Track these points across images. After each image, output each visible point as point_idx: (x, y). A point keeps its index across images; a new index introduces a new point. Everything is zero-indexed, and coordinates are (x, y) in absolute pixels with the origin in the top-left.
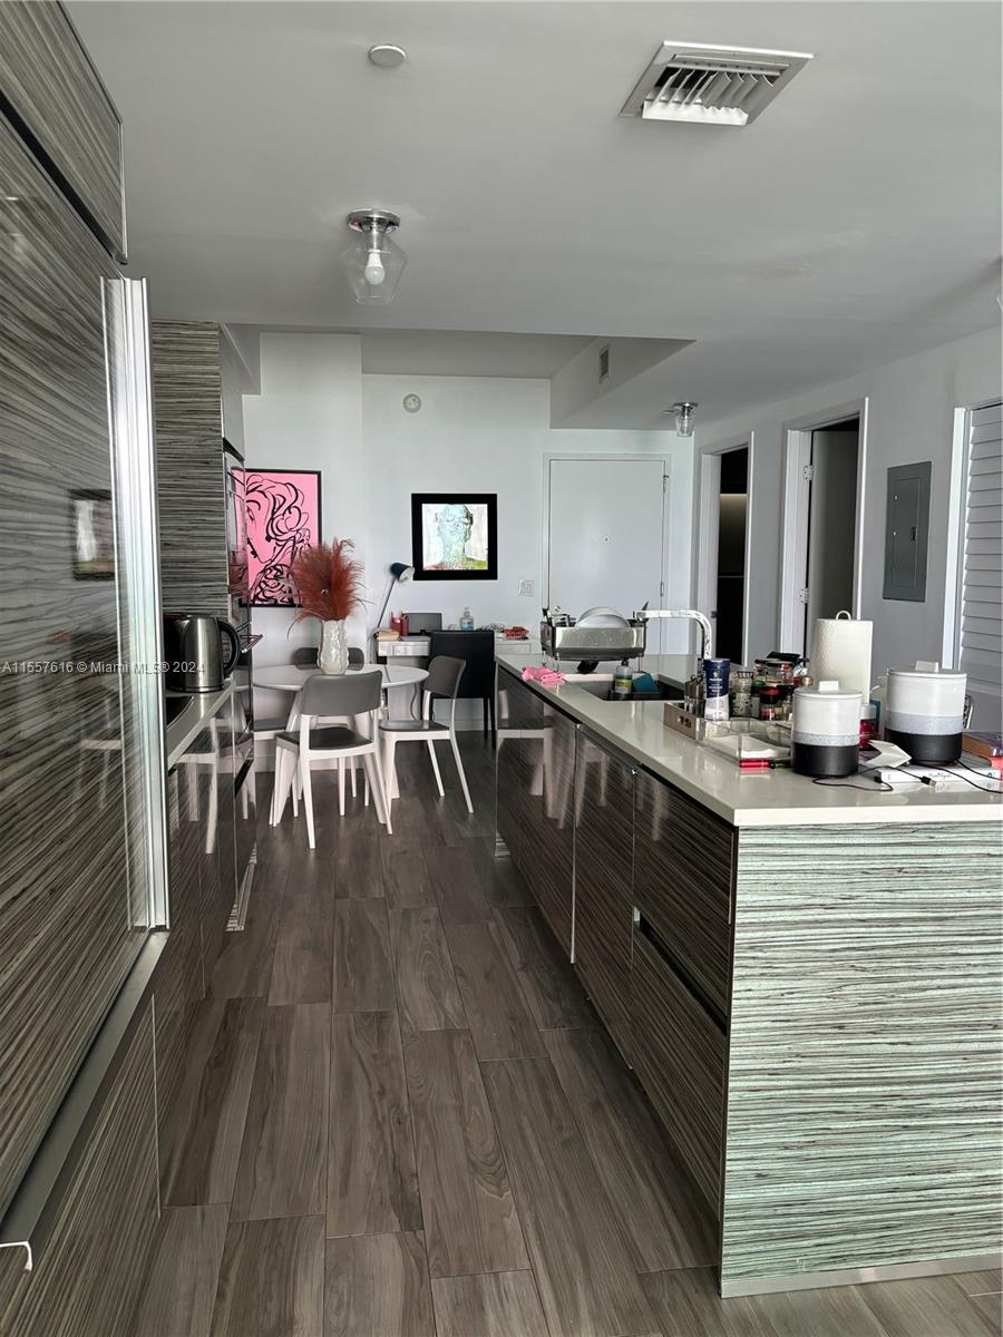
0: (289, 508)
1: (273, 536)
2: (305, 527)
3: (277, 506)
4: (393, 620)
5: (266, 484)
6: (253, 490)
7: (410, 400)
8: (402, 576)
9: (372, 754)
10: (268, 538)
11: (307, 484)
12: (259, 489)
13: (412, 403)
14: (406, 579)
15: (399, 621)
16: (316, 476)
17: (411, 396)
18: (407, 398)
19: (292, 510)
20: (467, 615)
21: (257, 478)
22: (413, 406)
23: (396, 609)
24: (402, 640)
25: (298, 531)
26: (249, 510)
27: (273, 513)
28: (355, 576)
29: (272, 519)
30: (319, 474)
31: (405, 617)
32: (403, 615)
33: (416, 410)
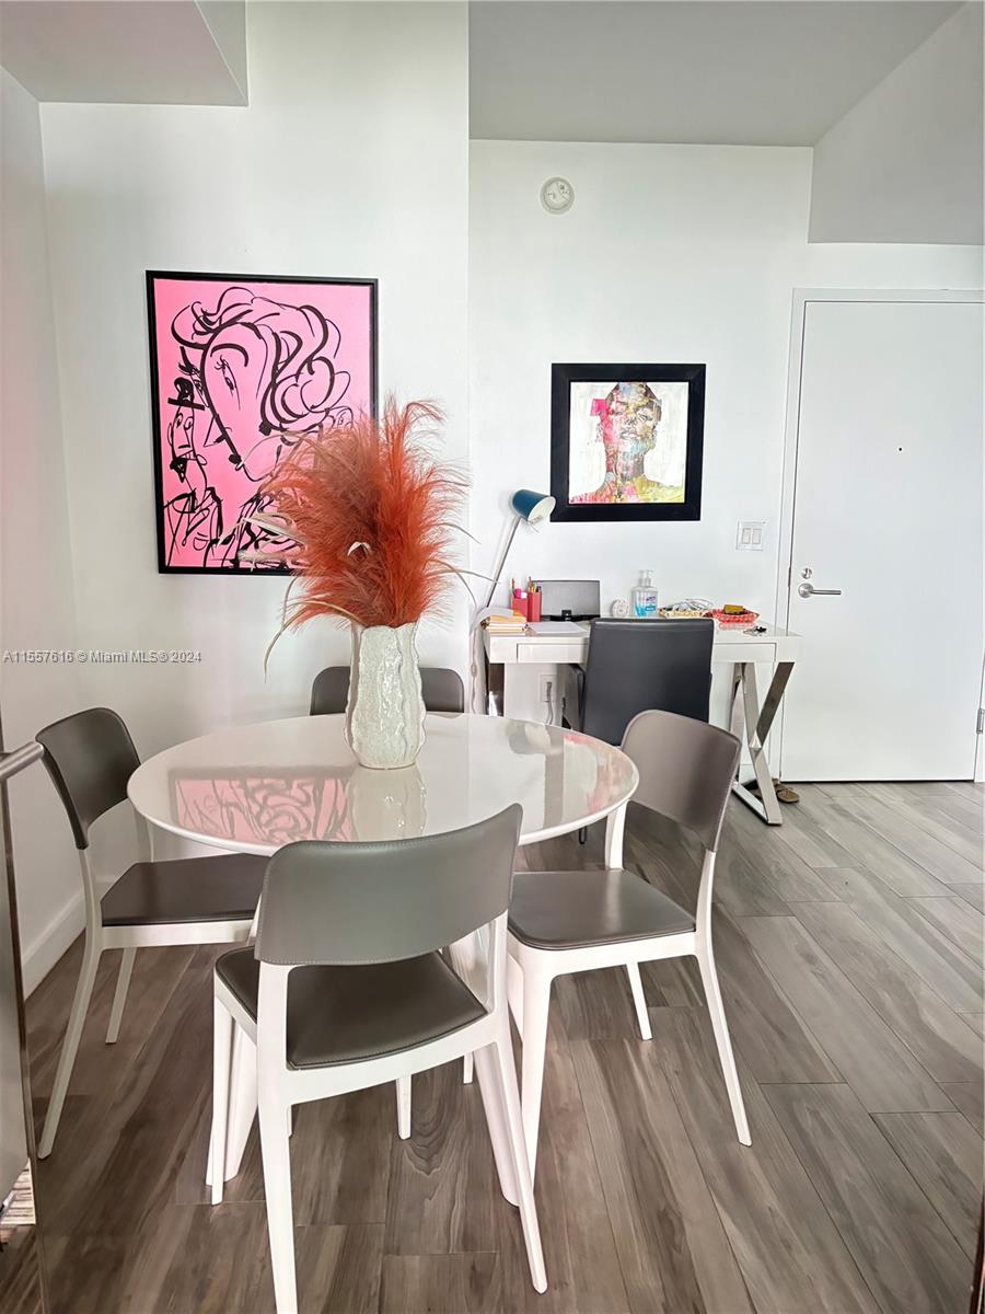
0: (309, 361)
1: (276, 423)
2: (344, 402)
3: (284, 357)
4: (516, 593)
5: (260, 308)
6: (232, 322)
7: (554, 188)
8: (534, 514)
9: (491, 1049)
10: (266, 428)
11: (347, 308)
12: (245, 319)
13: (558, 197)
14: (539, 519)
15: (524, 595)
16: (367, 289)
17: (556, 180)
18: (550, 183)
19: (316, 365)
20: (643, 583)
21: (240, 294)
22: (558, 201)
23: (520, 572)
24: (529, 633)
25: (327, 411)
26: (224, 365)
27: (275, 373)
28: (442, 506)
29: (274, 385)
30: (373, 285)
31: (535, 589)
32: (532, 583)
33: (566, 206)
